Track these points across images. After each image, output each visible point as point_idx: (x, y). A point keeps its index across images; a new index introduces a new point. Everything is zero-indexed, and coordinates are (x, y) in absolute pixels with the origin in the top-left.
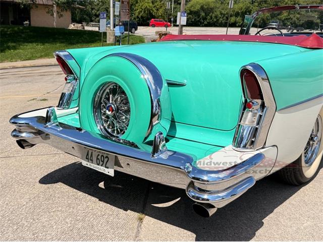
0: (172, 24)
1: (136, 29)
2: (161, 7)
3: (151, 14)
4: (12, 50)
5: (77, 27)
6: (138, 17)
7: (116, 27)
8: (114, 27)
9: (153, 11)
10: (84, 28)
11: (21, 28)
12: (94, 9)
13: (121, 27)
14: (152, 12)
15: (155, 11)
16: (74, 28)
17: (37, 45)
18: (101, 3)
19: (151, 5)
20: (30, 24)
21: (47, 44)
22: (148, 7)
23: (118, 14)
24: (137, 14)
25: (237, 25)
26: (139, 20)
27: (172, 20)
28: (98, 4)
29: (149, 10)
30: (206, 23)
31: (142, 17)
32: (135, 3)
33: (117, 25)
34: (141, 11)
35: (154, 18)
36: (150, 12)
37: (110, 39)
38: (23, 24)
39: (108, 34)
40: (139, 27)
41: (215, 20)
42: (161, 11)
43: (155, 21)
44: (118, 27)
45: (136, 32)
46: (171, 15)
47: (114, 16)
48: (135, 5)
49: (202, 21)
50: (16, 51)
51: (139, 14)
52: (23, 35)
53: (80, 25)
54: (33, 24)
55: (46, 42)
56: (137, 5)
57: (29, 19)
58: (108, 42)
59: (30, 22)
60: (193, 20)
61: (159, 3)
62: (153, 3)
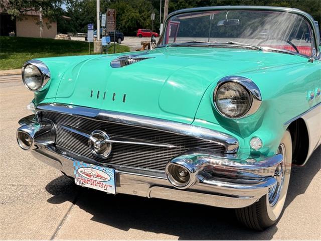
1: (122, 39)
3: (138, 24)
4: (4, 60)
5: (64, 38)
6: (124, 27)
7: (103, 38)
8: (101, 37)
9: (140, 21)
10: (70, 39)
11: (7, 38)
12: (79, 18)
13: (108, 37)
15: (143, 21)
16: (61, 39)
17: (27, 55)
18: (86, 13)
19: (138, 14)
20: (16, 35)
21: (36, 54)
22: (135, 17)
23: (104, 25)
24: (124, 24)
25: (227, 35)
26: (126, 30)
28: (83, 14)
29: (136, 20)
30: (194, 33)
31: (128, 26)
32: (121, 12)
33: (103, 36)
34: (128, 21)
35: (142, 28)
36: (137, 22)
37: (97, 48)
38: (8, 35)
39: (95, 44)
40: (125, 38)
41: (204, 30)
43: (142, 31)
44: (105, 37)
45: (122, 42)
47: (101, 27)
48: (121, 15)
49: (191, 31)
50: (7, 61)
51: (126, 24)
53: (66, 35)
54: (19, 35)
55: (36, 52)
56: (123, 15)
57: (14, 29)
58: (95, 52)
59: (15, 32)
60: (182, 30)
61: (146, 12)
62: (140, 12)
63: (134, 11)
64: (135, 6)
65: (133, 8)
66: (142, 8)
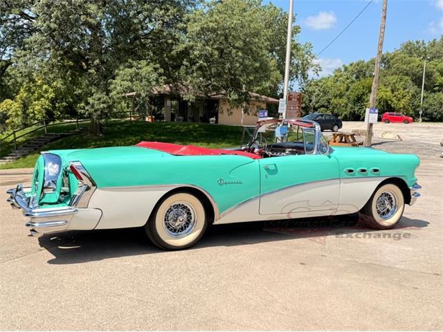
0: (421, 119)
2: (405, 96)
3: (388, 106)
9: (392, 102)
11: (197, 126)
14: (390, 102)
15: (396, 102)
19: (389, 93)
21: (211, 144)
22: (384, 97)
27: (421, 113)
29: (386, 101)
32: (367, 92)
36: (387, 103)
38: (209, 121)
42: (403, 102)
43: (390, 115)
46: (419, 106)
48: (367, 94)
52: (195, 134)
56: (369, 95)
57: (216, 115)
59: (217, 118)
61: (401, 91)
62: (393, 91)
63: (384, 89)
64: (387, 83)
65: (385, 85)
66: (397, 85)
